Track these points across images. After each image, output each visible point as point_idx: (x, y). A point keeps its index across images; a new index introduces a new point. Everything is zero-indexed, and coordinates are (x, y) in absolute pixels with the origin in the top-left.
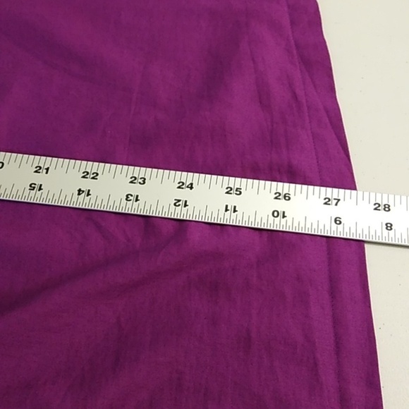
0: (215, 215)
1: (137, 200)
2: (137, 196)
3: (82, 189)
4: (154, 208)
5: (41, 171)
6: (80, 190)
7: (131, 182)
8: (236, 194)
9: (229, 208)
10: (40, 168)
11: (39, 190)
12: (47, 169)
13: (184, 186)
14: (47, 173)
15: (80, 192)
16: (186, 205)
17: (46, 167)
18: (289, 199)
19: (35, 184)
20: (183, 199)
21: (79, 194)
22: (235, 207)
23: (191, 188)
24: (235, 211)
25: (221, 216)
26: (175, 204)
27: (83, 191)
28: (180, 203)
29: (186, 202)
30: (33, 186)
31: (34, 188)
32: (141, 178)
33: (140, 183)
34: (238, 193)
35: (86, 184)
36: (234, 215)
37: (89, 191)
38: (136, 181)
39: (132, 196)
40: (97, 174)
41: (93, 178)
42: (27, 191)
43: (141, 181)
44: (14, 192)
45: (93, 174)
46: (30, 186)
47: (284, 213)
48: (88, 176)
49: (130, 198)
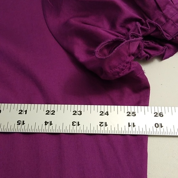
0: (123, 129)
1: (79, 125)
2: (78, 122)
3: (47, 122)
4: (89, 129)
5: (22, 113)
6: (46, 122)
7: (74, 114)
8: (133, 116)
9: (130, 124)
10: (22, 111)
11: (23, 125)
12: (26, 111)
13: (103, 114)
14: (26, 113)
15: (46, 123)
16: (106, 125)
17: (25, 110)
18: (163, 116)
19: (20, 121)
20: (104, 121)
21: (46, 125)
22: (134, 123)
23: (108, 114)
24: (134, 126)
25: (127, 129)
26: (100, 125)
27: (48, 123)
28: (103, 124)
29: (106, 123)
30: (19, 122)
31: (20, 123)
32: (79, 111)
33: (79, 114)
34: (134, 115)
35: (49, 118)
36: (134, 128)
37: (51, 122)
38: (76, 113)
39: (75, 122)
40: (54, 112)
41: (52, 114)
42: (16, 126)
43: (79, 113)
44: (9, 127)
45: (52, 111)
46: (18, 122)
47: (161, 124)
48: (49, 113)
49: (75, 124)
